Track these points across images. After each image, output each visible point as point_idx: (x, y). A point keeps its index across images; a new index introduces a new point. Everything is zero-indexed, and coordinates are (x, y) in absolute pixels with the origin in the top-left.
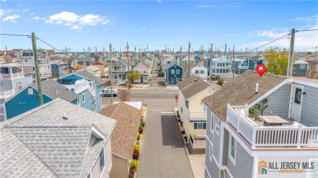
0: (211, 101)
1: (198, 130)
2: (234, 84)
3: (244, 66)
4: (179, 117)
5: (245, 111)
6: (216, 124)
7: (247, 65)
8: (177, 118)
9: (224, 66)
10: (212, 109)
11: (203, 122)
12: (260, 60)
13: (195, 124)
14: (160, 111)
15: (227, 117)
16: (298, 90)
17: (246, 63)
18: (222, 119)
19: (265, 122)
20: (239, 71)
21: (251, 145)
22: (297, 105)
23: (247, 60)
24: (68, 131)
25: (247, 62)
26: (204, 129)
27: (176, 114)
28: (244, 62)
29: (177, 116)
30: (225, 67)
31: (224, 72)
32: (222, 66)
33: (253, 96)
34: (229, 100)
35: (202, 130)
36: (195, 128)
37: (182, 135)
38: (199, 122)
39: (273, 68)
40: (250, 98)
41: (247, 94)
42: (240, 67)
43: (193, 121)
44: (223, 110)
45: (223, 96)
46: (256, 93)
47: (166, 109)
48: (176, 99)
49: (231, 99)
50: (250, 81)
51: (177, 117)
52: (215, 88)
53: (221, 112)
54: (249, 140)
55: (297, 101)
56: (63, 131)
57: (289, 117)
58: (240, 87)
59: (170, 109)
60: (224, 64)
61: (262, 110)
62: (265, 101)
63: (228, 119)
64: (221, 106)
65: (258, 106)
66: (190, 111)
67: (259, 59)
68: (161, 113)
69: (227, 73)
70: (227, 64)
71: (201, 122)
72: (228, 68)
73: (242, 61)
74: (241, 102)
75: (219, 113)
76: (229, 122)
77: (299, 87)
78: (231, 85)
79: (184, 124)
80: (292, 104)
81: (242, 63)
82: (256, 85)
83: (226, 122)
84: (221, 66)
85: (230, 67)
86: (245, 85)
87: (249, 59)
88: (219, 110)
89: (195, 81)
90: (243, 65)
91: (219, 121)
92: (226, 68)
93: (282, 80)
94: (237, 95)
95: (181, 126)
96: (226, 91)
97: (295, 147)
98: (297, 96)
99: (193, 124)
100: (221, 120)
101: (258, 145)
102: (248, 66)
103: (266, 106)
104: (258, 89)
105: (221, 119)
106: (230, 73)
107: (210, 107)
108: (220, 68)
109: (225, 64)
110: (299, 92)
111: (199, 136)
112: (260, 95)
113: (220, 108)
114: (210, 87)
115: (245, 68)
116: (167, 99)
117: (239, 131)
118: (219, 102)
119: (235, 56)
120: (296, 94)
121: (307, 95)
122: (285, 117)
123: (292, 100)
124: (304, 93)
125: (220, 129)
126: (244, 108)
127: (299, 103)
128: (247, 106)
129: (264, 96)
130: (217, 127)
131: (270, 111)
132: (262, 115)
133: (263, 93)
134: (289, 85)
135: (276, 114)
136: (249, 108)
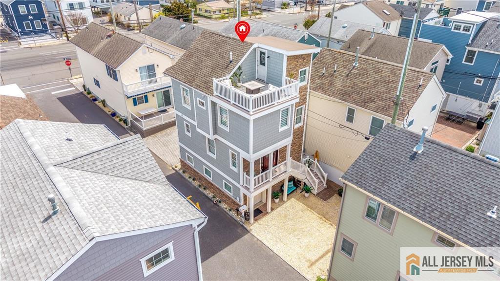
1: (140, 106)
4: (89, 93)
8: (89, 96)
10: (188, 83)
11: (143, 95)
13: (134, 100)
14: (49, 91)
15: (214, 91)
16: (262, 53)
18: (208, 93)
19: (247, 88)
21: (249, 112)
22: (262, 66)
24: (123, 147)
26: (146, 102)
27: (82, 90)
29: (85, 93)
33: (229, 64)
34: (203, 70)
35: (144, 105)
36: (135, 104)
37: (114, 118)
38: (139, 96)
40: (226, 68)
41: (221, 62)
43: (131, 97)
44: (203, 84)
46: (231, 62)
47: (57, 85)
48: (69, 65)
49: (205, 69)
50: (217, 46)
51: (87, 95)
52: (149, 47)
53: (201, 85)
54: (246, 108)
55: (262, 63)
56: (119, 149)
57: (256, 78)
59: (62, 83)
61: (239, 77)
62: (240, 68)
64: (197, 79)
65: (235, 75)
66: (125, 83)
68: (53, 93)
71: (141, 95)
74: (219, 73)
75: (200, 87)
76: (217, 95)
77: (263, 51)
79: (108, 102)
80: (258, 66)
83: (214, 96)
88: (198, 84)
89: (110, 36)
91: (203, 95)
93: (250, 46)
94: (210, 65)
95: (105, 106)
96: (193, 59)
97: (273, 104)
98: (261, 59)
99: (131, 100)
100: (205, 94)
101: (254, 110)
104: (233, 57)
107: (183, 81)
110: (263, 55)
111: (143, 113)
112: (236, 63)
114: (143, 45)
116: (44, 67)
117: (232, 102)
118: (192, 74)
120: (261, 56)
121: (271, 58)
122: (253, 78)
123: (258, 62)
124: (269, 57)
125: (206, 103)
126: (227, 79)
127: (264, 64)
128: (228, 76)
129: (239, 64)
130: (199, 101)
131: (243, 76)
132: (239, 82)
133: (238, 61)
134: (255, 50)
135: (248, 78)
136: (230, 78)
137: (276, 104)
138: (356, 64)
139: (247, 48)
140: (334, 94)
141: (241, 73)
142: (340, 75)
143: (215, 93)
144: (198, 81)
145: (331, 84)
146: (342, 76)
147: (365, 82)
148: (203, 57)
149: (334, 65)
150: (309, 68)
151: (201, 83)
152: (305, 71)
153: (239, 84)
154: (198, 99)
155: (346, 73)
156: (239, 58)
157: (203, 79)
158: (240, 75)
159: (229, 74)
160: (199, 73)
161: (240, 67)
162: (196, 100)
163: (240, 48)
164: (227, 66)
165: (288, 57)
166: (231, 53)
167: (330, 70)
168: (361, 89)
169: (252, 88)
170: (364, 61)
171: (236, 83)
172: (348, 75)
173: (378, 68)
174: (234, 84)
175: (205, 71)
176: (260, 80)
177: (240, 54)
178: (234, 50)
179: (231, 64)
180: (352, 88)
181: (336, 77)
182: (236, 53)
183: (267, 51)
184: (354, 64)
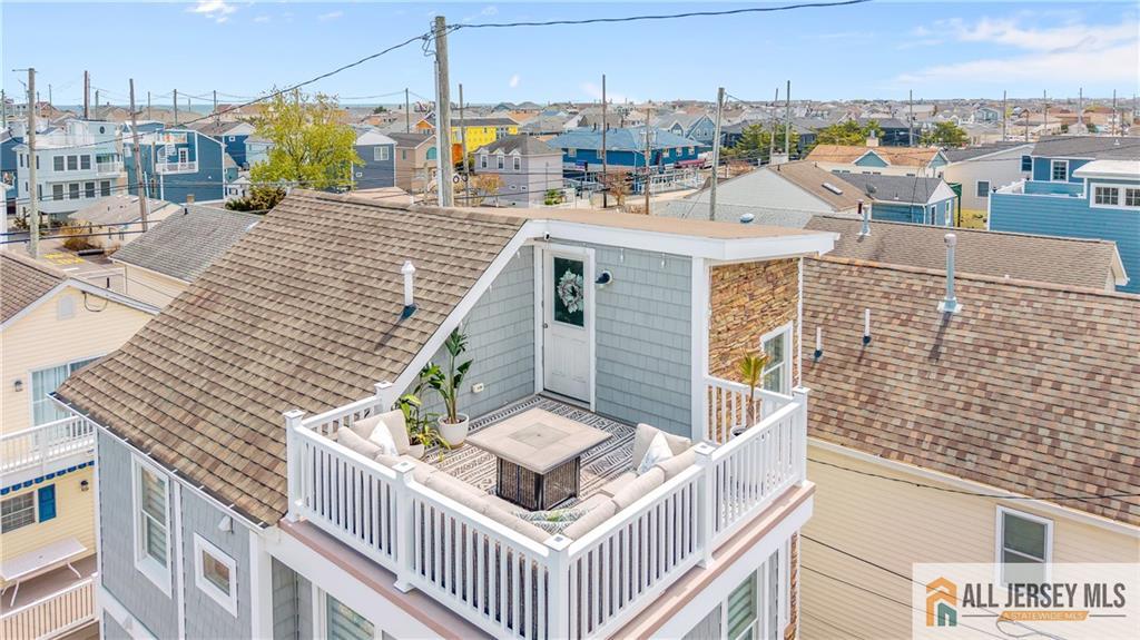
0: (129, 389)
1: (8, 541)
2: (247, 270)
3: (179, 164)
5: (392, 429)
6: (197, 537)
7: (192, 159)
9: (88, 167)
10: (157, 447)
11: (33, 487)
12: (237, 137)
15: (290, 493)
16: (562, 266)
17: (186, 149)
18: (255, 509)
19: (501, 462)
20: (159, 187)
22: (569, 330)
23: (190, 136)
25: (190, 145)
26: (41, 520)
28: (177, 146)
30: (94, 173)
31: (90, 194)
32: (79, 166)
33: (397, 326)
34: (251, 367)
38: (11, 495)
39: (288, 163)
40: (381, 345)
41: (353, 319)
42: (162, 168)
44: (237, 445)
45: (203, 347)
46: (408, 311)
49: (266, 360)
50: (341, 249)
52: (92, 290)
53: (224, 456)
55: (568, 315)
57: (539, 389)
58: (293, 285)
60: (86, 159)
61: (452, 391)
62: (455, 343)
63: (300, 503)
64: (212, 417)
65: (430, 379)
67: (233, 133)
69: (103, 195)
70: (99, 159)
71: (23, 491)
72: (109, 174)
73: (171, 142)
74: (339, 375)
75: (215, 465)
76: (308, 524)
77: (571, 252)
78: (232, 275)
80: (545, 326)
81: (170, 151)
82: (404, 270)
83: (288, 530)
84: (72, 166)
85: (117, 170)
86: (316, 270)
87: (199, 136)
88: (209, 447)
90: (173, 159)
91: (224, 525)
92: (98, 176)
93: (508, 234)
94: (295, 335)
96: (214, 318)
98: (560, 292)
100: (238, 517)
102: (196, 163)
103: (462, 364)
104: (418, 289)
105: (239, 509)
106: (121, 197)
107: (135, 434)
108: (67, 176)
109: (93, 160)
110: (569, 272)
112: (434, 319)
113: (211, 431)
114: (64, 285)
115: (183, 172)
118: (192, 393)
119: (138, 123)
120: (557, 283)
121: (616, 285)
122: (525, 392)
123: (544, 309)
124: (604, 279)
125: (244, 573)
126: (378, 410)
127: (577, 319)
128: (389, 391)
129: (455, 320)
130: (207, 558)
131: (474, 383)
132: (453, 417)
133: (447, 307)
134: (528, 251)
135: (494, 390)
136: (402, 403)
137: (712, 565)
138: (950, 304)
139: (491, 240)
140: (903, 447)
141: (464, 367)
142: (896, 354)
143: (298, 507)
144: (212, 435)
145: (873, 398)
146: (910, 358)
147: (1037, 383)
148: (263, 303)
149: (857, 313)
150: (796, 327)
151: (225, 438)
152: (778, 340)
153: (453, 433)
154: (200, 543)
155: (920, 345)
156: (453, 290)
157: (242, 418)
158: (457, 380)
159: (394, 375)
160: (228, 384)
161: (454, 335)
162: (188, 546)
163: (453, 244)
164: (387, 336)
165: (716, 268)
166: (409, 268)
167: (840, 334)
168: (1035, 412)
169: (539, 460)
170: (982, 291)
171: (436, 428)
172: (935, 354)
173: (1068, 315)
174: (423, 435)
175: (260, 371)
176: (561, 401)
177: (455, 272)
178: (422, 257)
179: (407, 323)
180: (985, 410)
181: (883, 366)
182: (433, 267)
183: (591, 252)
184: (942, 307)
